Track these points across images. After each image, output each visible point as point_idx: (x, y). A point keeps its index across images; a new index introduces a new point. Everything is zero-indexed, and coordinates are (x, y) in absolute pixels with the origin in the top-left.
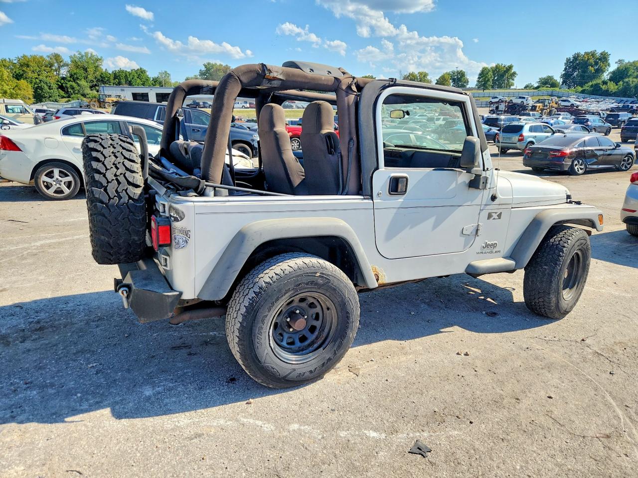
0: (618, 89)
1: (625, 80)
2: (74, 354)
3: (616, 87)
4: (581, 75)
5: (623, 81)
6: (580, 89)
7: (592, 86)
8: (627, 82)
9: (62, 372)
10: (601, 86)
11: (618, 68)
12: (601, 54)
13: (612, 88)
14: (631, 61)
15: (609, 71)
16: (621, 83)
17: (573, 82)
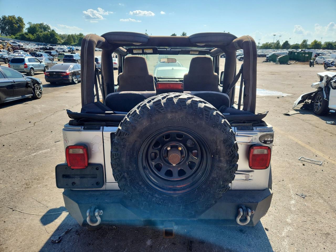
0: (34, 37)
1: (36, 33)
3: (33, 37)
4: (11, 29)
5: (36, 34)
6: (14, 37)
7: (20, 35)
8: (38, 34)
10: (25, 36)
11: (30, 27)
12: (18, 18)
13: (31, 37)
14: (35, 23)
15: (26, 28)
16: (35, 34)
17: (7, 32)
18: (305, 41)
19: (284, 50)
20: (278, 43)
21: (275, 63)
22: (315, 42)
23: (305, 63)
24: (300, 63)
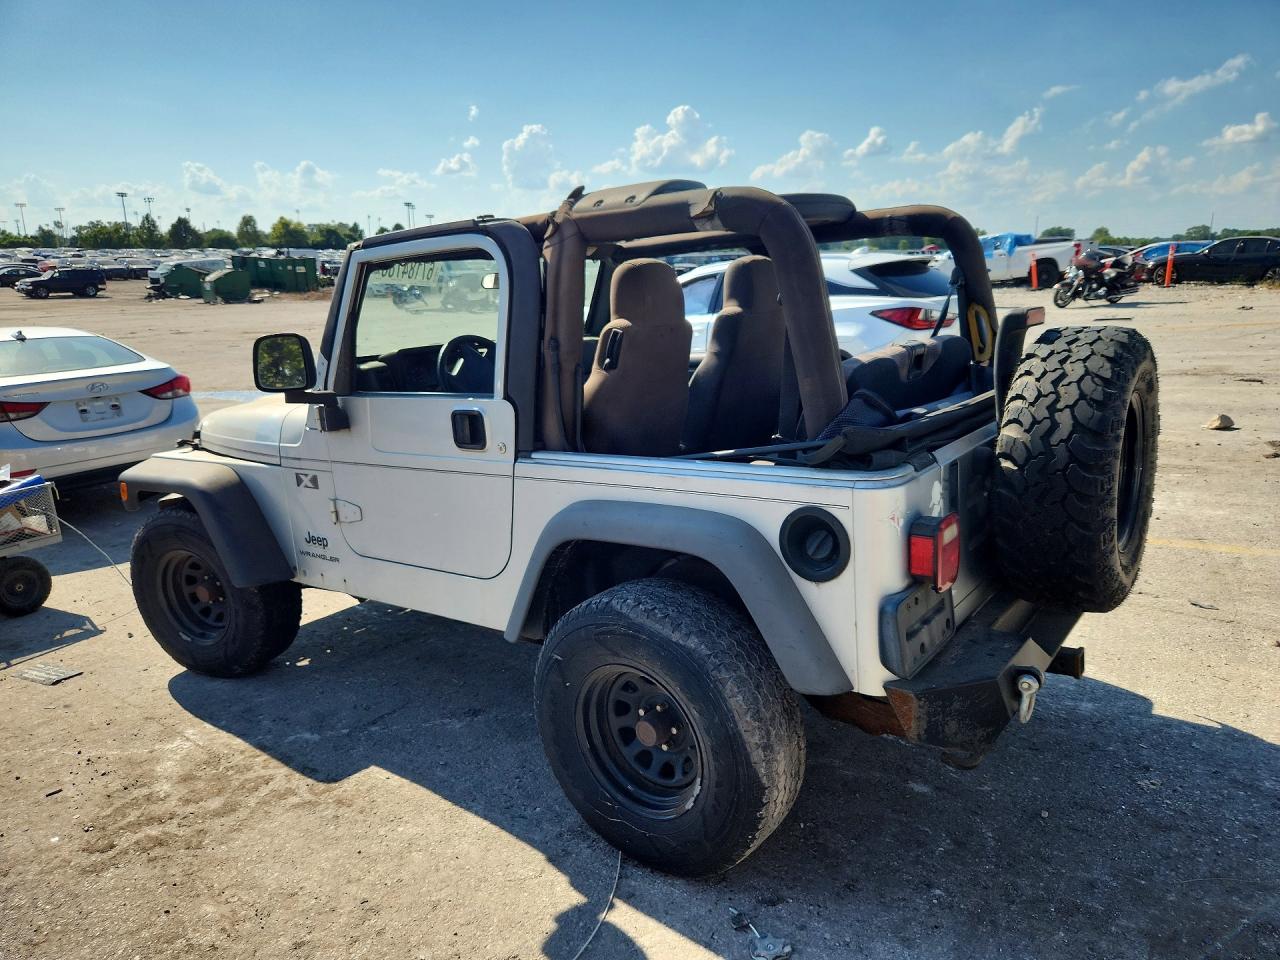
2: (1177, 829)
9: (1212, 799)
18: (248, 221)
19: (190, 251)
20: (149, 224)
21: (201, 301)
22: (284, 224)
23: (309, 294)
24: (288, 295)
